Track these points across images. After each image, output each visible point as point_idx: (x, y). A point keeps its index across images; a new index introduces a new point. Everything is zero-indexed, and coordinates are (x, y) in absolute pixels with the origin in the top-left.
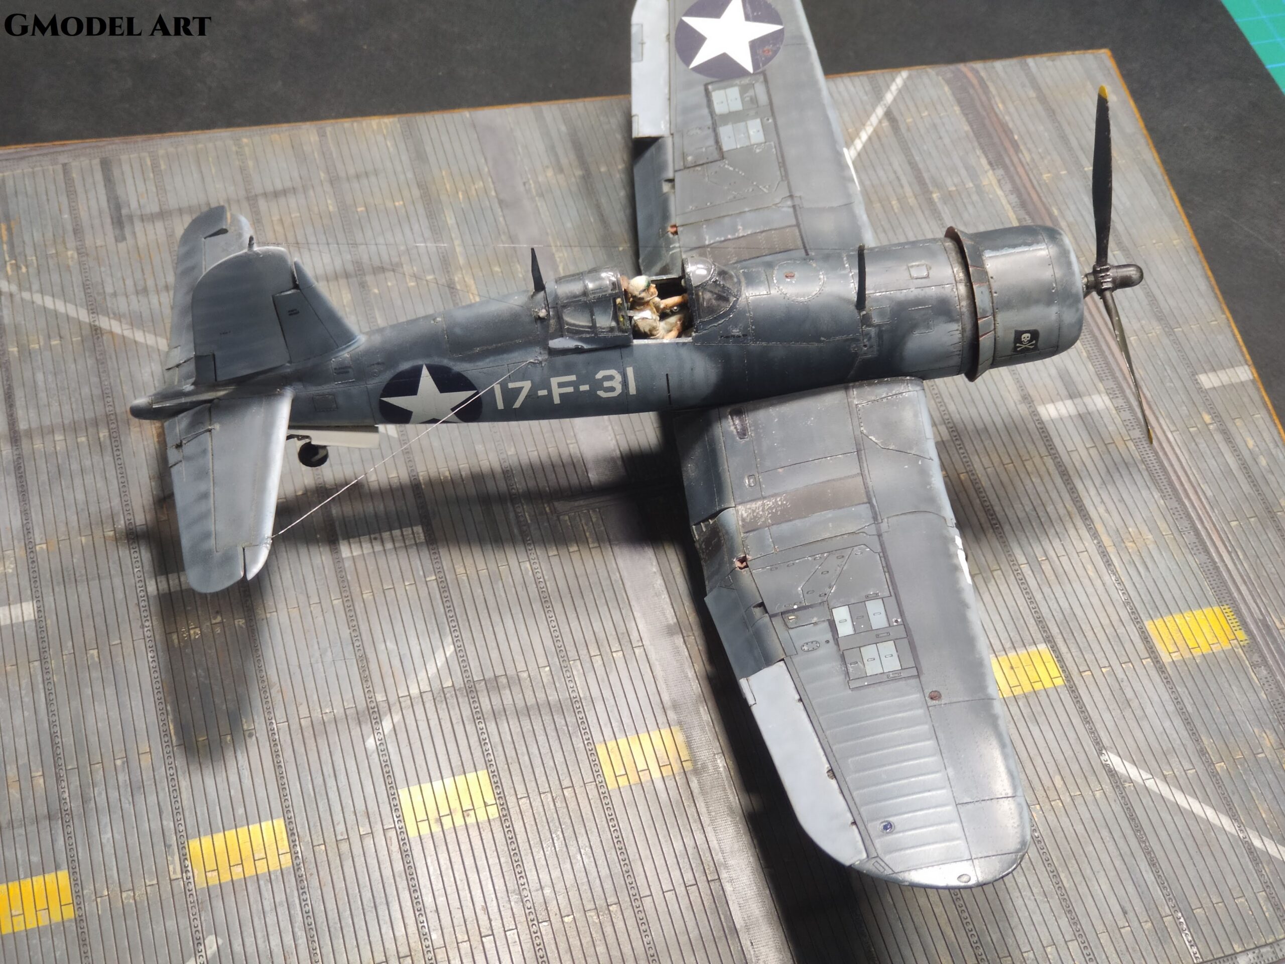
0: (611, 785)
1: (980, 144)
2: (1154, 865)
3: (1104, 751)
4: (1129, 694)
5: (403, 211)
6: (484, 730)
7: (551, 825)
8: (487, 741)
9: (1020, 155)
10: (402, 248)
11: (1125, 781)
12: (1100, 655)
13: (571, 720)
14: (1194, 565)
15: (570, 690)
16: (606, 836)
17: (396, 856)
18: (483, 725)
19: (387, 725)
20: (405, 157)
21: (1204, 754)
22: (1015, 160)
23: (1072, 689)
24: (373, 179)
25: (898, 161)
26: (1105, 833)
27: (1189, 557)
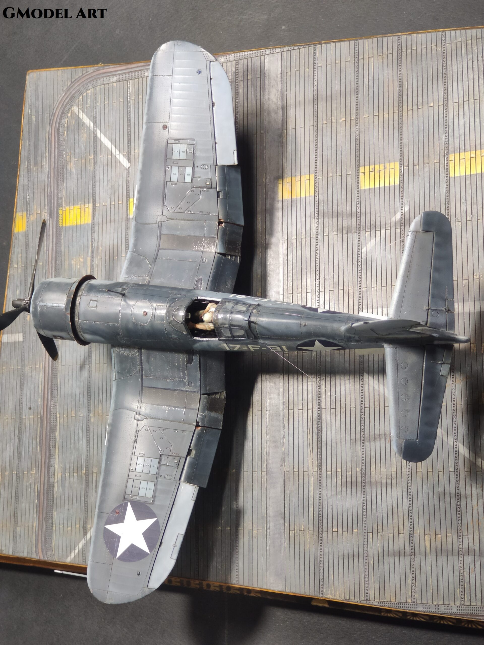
0: (312, 176)
4: (109, 191)
6: (357, 208)
7: (340, 160)
8: (357, 203)
11: (126, 155)
12: (112, 210)
13: (321, 209)
14: (63, 246)
15: (318, 223)
17: (405, 154)
18: (358, 211)
19: (398, 216)
21: (95, 163)
23: (128, 196)
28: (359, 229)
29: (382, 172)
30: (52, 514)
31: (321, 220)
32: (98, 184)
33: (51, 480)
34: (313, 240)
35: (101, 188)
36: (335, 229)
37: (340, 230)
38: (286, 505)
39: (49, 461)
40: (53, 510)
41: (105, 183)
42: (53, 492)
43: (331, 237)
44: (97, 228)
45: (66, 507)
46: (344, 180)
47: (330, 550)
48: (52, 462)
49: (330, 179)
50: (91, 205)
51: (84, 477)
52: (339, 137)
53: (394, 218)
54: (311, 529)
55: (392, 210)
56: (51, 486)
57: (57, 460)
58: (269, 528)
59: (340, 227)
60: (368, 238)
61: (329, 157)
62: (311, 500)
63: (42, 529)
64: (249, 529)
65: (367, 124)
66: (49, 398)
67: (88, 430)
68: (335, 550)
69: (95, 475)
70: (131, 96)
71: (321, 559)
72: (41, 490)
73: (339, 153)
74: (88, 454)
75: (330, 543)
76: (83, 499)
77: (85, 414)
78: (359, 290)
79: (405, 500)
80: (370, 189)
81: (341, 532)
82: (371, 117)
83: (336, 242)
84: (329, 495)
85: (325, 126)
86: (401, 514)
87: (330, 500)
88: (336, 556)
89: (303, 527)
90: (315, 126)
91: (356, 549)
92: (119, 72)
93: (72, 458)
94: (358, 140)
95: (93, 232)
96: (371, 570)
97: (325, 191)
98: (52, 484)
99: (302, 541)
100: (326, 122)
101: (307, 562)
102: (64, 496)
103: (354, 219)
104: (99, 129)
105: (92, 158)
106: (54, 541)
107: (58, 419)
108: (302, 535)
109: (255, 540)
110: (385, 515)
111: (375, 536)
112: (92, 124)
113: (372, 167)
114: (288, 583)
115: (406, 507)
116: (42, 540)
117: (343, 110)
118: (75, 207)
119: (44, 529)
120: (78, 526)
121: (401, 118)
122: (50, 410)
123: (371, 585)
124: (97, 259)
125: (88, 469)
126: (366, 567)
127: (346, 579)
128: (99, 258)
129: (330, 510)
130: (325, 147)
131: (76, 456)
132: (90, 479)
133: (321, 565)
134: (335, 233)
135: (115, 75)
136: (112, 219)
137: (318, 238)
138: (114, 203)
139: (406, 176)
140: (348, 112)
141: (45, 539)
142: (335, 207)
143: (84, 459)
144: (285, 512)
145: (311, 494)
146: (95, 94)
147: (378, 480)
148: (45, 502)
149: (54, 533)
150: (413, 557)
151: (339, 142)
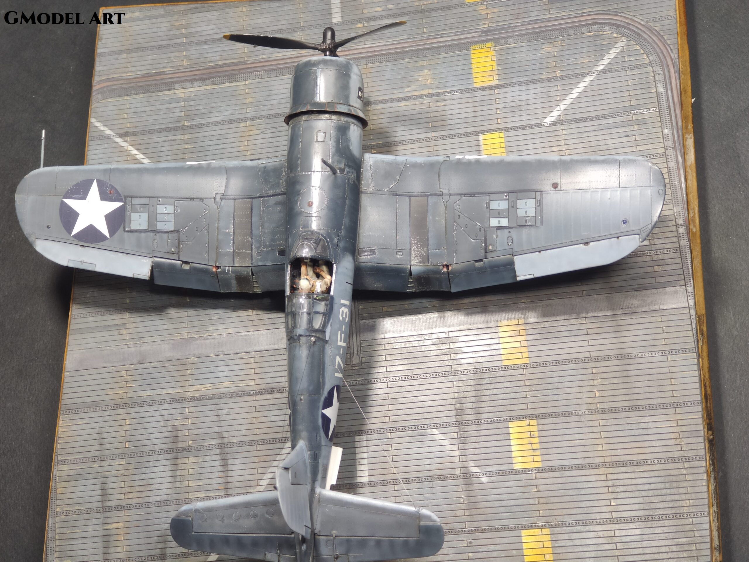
0: (526, 361)
1: (154, 92)
2: (605, 117)
3: (543, 124)
4: (513, 104)
5: (134, 420)
6: (486, 420)
7: (544, 395)
8: (492, 419)
9: (167, 73)
10: (162, 424)
11: (560, 119)
12: (490, 112)
13: (486, 375)
14: (446, 55)
15: (469, 373)
16: (555, 368)
17: (551, 474)
18: (483, 420)
19: (475, 470)
20: (93, 415)
21: (551, 79)
22: (170, 76)
23: (506, 130)
24: (105, 435)
25: (157, 138)
26: (585, 135)
27: (441, 56)
28: (461, 424)
29: (529, 447)
30: (140, 93)
31: (472, 377)
32: (523, 88)
33: (177, 86)
34: (448, 369)
35: (517, 93)
36: (462, 395)
37: (460, 401)
38: (152, 364)
39: (196, 80)
40: (144, 93)
41: (523, 98)
42: (164, 90)
43: (451, 390)
44: (468, 95)
45: (147, 109)
46: (521, 401)
47: (107, 418)
48: (196, 84)
49: (522, 383)
50: (496, 83)
51: (181, 125)
52: (574, 390)
53: (473, 465)
54: (129, 395)
55: (482, 463)
56: (170, 86)
57: (198, 89)
58: (128, 347)
59: (464, 400)
60: (449, 436)
61: (550, 380)
62: (158, 392)
63: (124, 84)
64: (128, 324)
65: (591, 423)
66: (266, 68)
67: (231, 121)
68: (107, 424)
69: (182, 137)
70: (637, 114)
71: (98, 408)
72: (165, 76)
73: (555, 392)
74: (205, 126)
75: (114, 418)
76: (157, 127)
77: (249, 115)
78: (388, 430)
79: (158, 499)
80: (509, 433)
81: (125, 429)
82: (599, 429)
83: (445, 396)
84: (163, 412)
85: (589, 371)
86: (144, 494)
87: (158, 413)
88: (101, 425)
89: (130, 385)
90: (591, 359)
91: (108, 446)
92: (670, 94)
93: (201, 107)
94: (570, 414)
95: (462, 91)
96: (87, 465)
97: (508, 379)
98: (173, 88)
99: (116, 385)
100: (594, 373)
101: (94, 393)
102: (159, 103)
103: (472, 417)
104: (595, 78)
105: (557, 75)
106: (113, 99)
107: (243, 83)
108: (121, 385)
109: (116, 333)
110: (144, 476)
111: (121, 467)
112: (601, 68)
113: (536, 434)
114: (74, 374)
115: (151, 499)
116: (113, 85)
117: (610, 393)
118: (494, 63)
119: (124, 86)
120: (128, 126)
121: (597, 466)
122: (254, 72)
123: (72, 467)
124: (429, 101)
125: (189, 128)
126: (91, 459)
127: (79, 438)
128: (430, 104)
129: (148, 414)
130: (562, 374)
131: (203, 111)
132: (177, 132)
133: (92, 409)
134: (456, 395)
135: (667, 89)
136: (479, 114)
137: (450, 375)
138: (498, 112)
139: (523, 476)
140: (607, 399)
141: (115, 89)
142: (488, 392)
143: (199, 121)
144: (146, 364)
145: (165, 392)
146: (642, 66)
147: (180, 467)
148: (153, 82)
149: (121, 98)
150: (101, 511)
151: (568, 391)
